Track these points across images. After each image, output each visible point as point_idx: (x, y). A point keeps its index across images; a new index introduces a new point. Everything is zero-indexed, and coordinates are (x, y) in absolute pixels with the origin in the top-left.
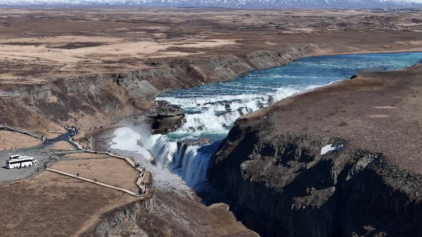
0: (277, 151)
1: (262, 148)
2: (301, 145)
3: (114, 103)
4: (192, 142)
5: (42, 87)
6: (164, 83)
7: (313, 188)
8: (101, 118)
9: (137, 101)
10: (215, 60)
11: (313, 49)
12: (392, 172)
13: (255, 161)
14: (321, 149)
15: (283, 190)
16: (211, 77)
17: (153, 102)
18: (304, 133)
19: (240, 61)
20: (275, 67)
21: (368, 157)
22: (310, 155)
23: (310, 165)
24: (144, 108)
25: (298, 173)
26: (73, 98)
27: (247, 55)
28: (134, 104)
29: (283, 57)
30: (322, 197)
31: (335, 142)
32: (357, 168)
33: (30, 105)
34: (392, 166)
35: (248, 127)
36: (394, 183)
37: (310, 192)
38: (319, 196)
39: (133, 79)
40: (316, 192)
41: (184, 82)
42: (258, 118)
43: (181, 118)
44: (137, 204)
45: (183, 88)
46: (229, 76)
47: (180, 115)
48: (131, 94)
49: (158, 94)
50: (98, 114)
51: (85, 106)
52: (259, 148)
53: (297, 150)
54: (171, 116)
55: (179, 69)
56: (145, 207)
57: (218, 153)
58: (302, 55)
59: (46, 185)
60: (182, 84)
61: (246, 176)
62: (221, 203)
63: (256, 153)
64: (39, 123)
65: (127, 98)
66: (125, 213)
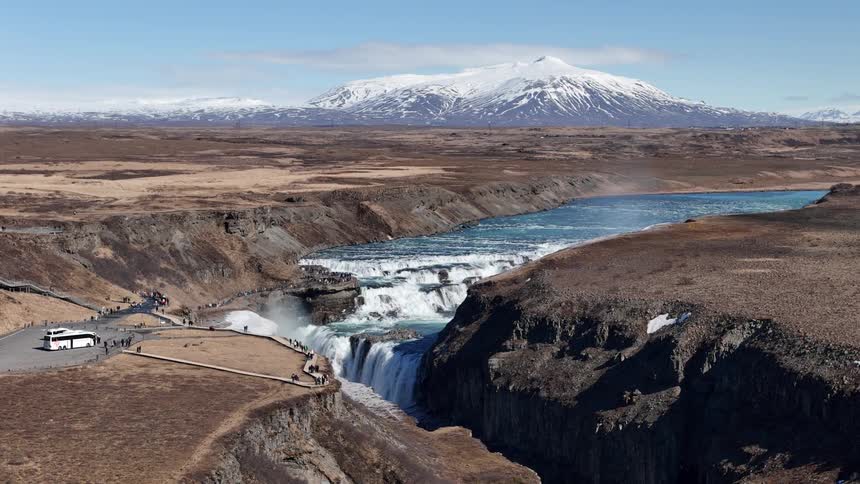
0: (559, 333)
1: (530, 328)
2: (607, 318)
3: (221, 265)
4: (382, 337)
5: (84, 228)
6: (315, 235)
7: (638, 392)
8: (196, 294)
9: (265, 264)
10: (411, 193)
11: (599, 184)
12: (794, 347)
13: (517, 353)
14: (647, 323)
15: (576, 402)
16: (404, 226)
17: (294, 267)
18: (612, 297)
19: (458, 201)
20: (527, 213)
21: (744, 328)
22: (627, 335)
23: (627, 353)
24: (280, 277)
25: (604, 371)
26: (142, 253)
27: (472, 190)
28: (259, 269)
29: (542, 196)
30: (655, 406)
31: (675, 308)
32: (723, 349)
33: (69, 252)
34: (793, 336)
35: (496, 297)
36: (800, 366)
37: (632, 399)
38: (650, 406)
39: (255, 222)
40: (644, 398)
41: (353, 234)
42: (514, 281)
43: (355, 296)
44: (311, 401)
45: (352, 244)
46: (440, 226)
47: (353, 289)
48: (253, 250)
49: (304, 253)
50: (191, 286)
51: (166, 270)
52: (523, 327)
53: (599, 327)
54: (335, 292)
55: (339, 210)
56: (325, 407)
57: (437, 349)
58: (578, 194)
59: (130, 372)
60: (350, 237)
61: (499, 383)
63: (519, 338)
64: (89, 284)
65: (246, 258)
66: (292, 414)
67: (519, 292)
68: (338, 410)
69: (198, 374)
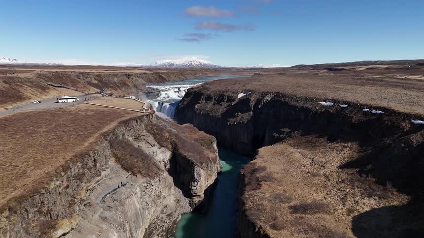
0: (213, 99)
1: (206, 97)
2: (226, 94)
3: (127, 86)
6: (150, 80)
7: (239, 113)
9: (138, 86)
12: (293, 99)
13: (202, 104)
14: (238, 95)
15: (221, 116)
16: (169, 80)
17: (145, 87)
18: (227, 89)
21: (271, 95)
22: (233, 98)
23: (233, 103)
24: (141, 89)
25: (228, 108)
26: (106, 83)
28: (136, 87)
30: (246, 117)
31: (245, 91)
32: (265, 101)
34: (291, 96)
35: (195, 91)
36: (298, 104)
37: (238, 115)
39: (135, 77)
40: (242, 115)
41: (158, 81)
44: (144, 117)
46: (177, 80)
48: (134, 83)
49: (147, 84)
50: (119, 91)
51: (112, 87)
52: (204, 97)
53: (225, 97)
55: (155, 76)
56: (150, 119)
57: (180, 105)
59: (82, 109)
61: (198, 112)
62: (189, 124)
63: (203, 100)
64: (85, 87)
65: (133, 84)
66: (137, 122)
67: (201, 90)
68: (154, 120)
69: (106, 109)
